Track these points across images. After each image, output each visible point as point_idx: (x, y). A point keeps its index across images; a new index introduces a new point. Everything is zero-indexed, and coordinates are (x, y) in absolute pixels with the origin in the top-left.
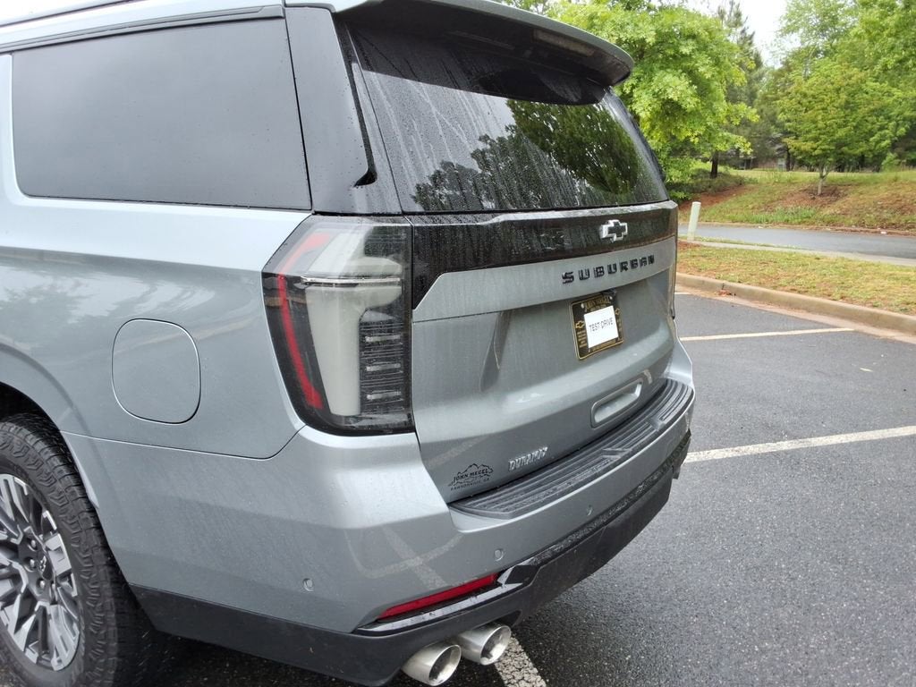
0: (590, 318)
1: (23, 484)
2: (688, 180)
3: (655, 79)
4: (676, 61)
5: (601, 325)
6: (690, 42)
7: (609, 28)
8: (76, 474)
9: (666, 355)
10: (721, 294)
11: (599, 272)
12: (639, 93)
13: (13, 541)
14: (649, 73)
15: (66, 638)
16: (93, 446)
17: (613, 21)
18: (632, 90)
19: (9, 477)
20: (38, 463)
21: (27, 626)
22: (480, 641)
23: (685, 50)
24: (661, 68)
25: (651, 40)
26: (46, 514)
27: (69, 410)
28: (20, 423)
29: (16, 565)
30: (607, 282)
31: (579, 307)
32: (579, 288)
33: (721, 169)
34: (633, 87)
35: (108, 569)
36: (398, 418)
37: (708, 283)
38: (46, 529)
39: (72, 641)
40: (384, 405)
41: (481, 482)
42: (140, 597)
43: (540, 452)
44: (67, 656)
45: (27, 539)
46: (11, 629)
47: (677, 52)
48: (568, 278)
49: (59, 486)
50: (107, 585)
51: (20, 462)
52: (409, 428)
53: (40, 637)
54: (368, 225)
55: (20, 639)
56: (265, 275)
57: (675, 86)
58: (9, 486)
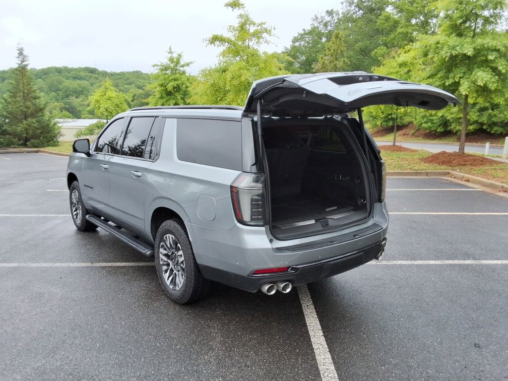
1: (173, 237)
3: (473, 73)
4: (485, 63)
6: (494, 53)
7: (446, 49)
8: (187, 235)
10: (500, 191)
12: (463, 81)
13: (169, 254)
14: (470, 70)
15: (181, 281)
16: (191, 226)
17: (448, 45)
18: (460, 79)
19: (170, 235)
20: (178, 230)
21: (171, 278)
22: (282, 285)
23: (491, 57)
24: (478, 67)
25: (470, 53)
26: (179, 245)
27: (188, 218)
28: (173, 220)
29: (169, 261)
34: (461, 78)
35: (193, 260)
37: (495, 185)
38: (178, 250)
39: (182, 281)
40: (257, 220)
42: (200, 267)
44: (180, 286)
45: (173, 253)
46: (166, 280)
47: (487, 58)
49: (183, 237)
50: (192, 264)
51: (173, 230)
53: (173, 282)
54: (254, 176)
55: (168, 282)
56: (231, 187)
57: (482, 76)
58: (170, 238)
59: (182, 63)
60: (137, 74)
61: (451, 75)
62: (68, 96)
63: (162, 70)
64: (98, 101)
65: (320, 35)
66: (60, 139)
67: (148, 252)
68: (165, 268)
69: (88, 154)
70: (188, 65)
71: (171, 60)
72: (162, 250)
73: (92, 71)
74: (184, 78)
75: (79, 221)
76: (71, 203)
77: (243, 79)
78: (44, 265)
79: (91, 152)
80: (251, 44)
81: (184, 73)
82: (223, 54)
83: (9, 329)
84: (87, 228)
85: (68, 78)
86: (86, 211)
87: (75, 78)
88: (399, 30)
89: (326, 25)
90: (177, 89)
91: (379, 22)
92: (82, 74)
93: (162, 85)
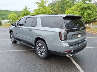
0: (79, 35)
2: (91, 20)
4: (89, 9)
5: (79, 36)
6: (91, 7)
7: (82, 6)
9: (85, 38)
10: (93, 33)
11: (79, 32)
12: (85, 12)
13: (40, 48)
14: (87, 10)
21: (40, 53)
22: (71, 55)
25: (87, 7)
30: (80, 33)
31: (78, 34)
32: (78, 33)
33: (95, 19)
36: (66, 41)
38: (43, 47)
39: (44, 54)
40: (65, 40)
41: (71, 45)
43: (75, 44)
48: (77, 32)
52: (67, 41)
53: (41, 54)
54: (65, 30)
55: (40, 54)
57: (89, 11)
58: (40, 44)
59: (28, 9)
60: (16, 11)
61: (83, 11)
62: (2, 16)
63: (23, 10)
64: (10, 16)
65: (53, 4)
66: (2, 24)
67: (34, 47)
68: (38, 51)
69: (16, 26)
70: (29, 9)
71: (25, 8)
72: (37, 47)
73: (7, 10)
74: (28, 12)
75: (13, 41)
76: (11, 37)
77: (43, 11)
78: (7, 51)
79: (16, 25)
80: (44, 4)
81: (28, 10)
82: (38, 6)
83: (4, 67)
84: (15, 42)
85: (2, 12)
86: (15, 39)
87: (4, 12)
88: (69, 3)
89: (54, 2)
90: (27, 14)
91: (65, 2)
92: (5, 11)
93: (24, 13)
